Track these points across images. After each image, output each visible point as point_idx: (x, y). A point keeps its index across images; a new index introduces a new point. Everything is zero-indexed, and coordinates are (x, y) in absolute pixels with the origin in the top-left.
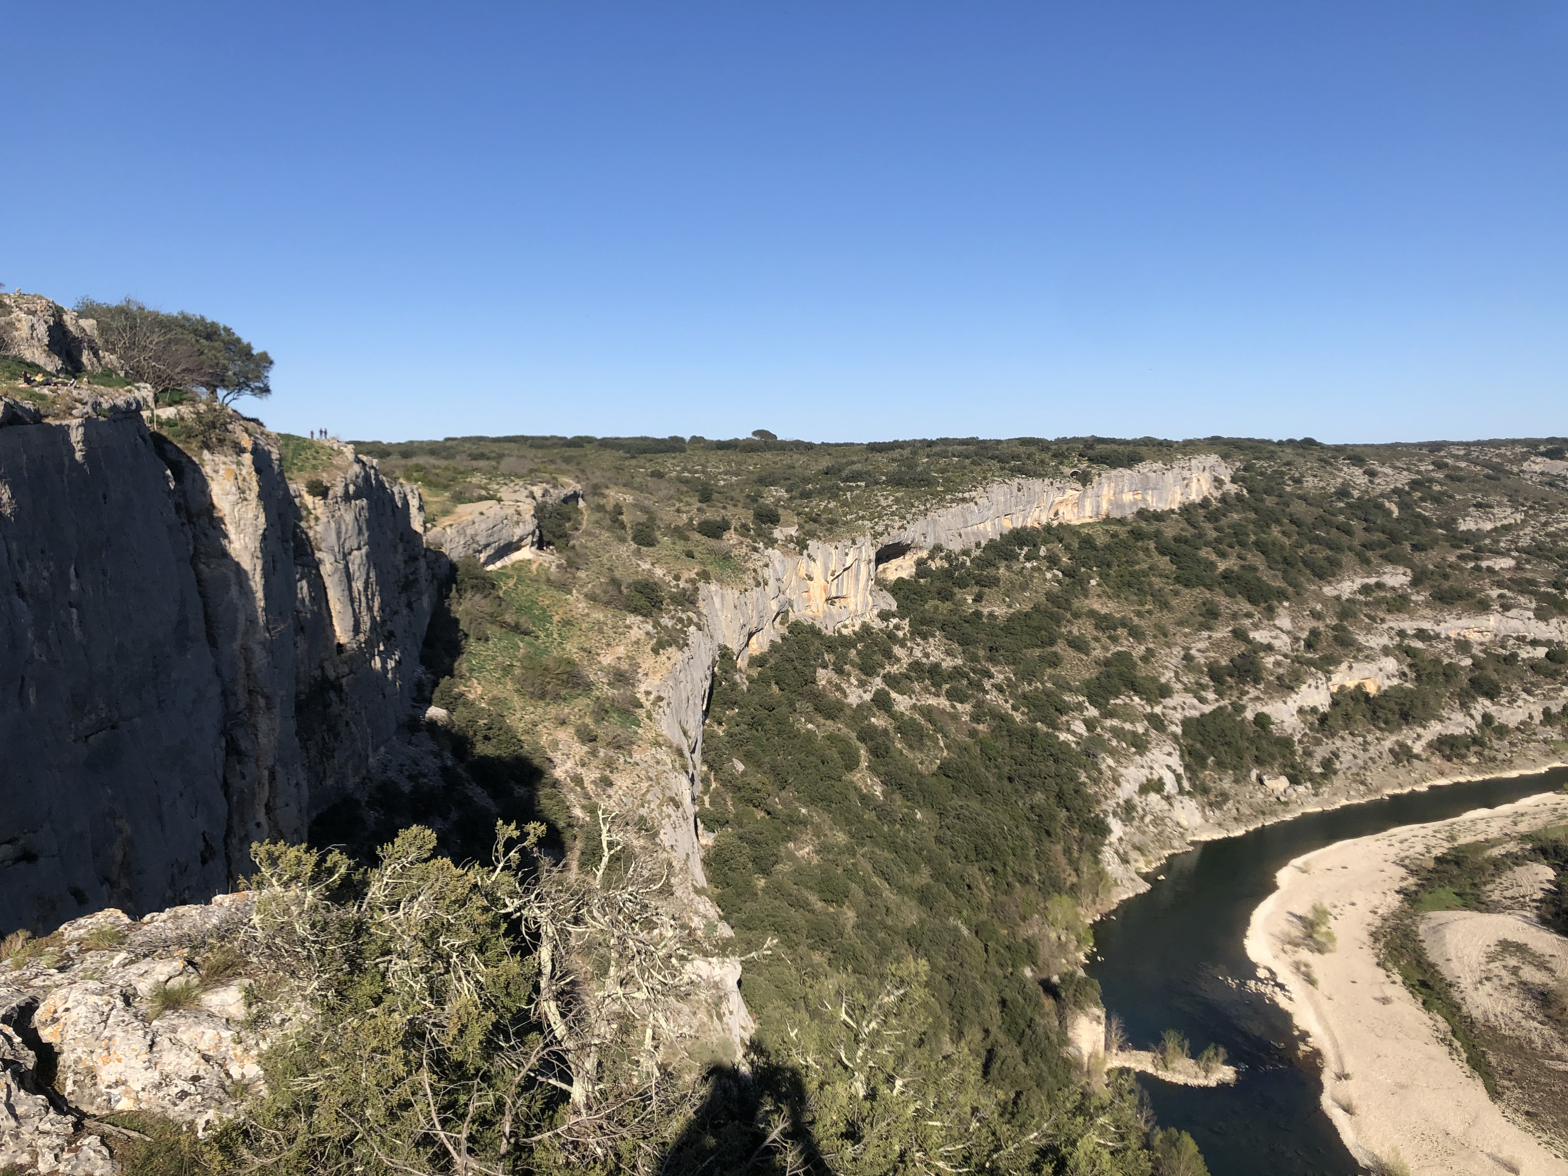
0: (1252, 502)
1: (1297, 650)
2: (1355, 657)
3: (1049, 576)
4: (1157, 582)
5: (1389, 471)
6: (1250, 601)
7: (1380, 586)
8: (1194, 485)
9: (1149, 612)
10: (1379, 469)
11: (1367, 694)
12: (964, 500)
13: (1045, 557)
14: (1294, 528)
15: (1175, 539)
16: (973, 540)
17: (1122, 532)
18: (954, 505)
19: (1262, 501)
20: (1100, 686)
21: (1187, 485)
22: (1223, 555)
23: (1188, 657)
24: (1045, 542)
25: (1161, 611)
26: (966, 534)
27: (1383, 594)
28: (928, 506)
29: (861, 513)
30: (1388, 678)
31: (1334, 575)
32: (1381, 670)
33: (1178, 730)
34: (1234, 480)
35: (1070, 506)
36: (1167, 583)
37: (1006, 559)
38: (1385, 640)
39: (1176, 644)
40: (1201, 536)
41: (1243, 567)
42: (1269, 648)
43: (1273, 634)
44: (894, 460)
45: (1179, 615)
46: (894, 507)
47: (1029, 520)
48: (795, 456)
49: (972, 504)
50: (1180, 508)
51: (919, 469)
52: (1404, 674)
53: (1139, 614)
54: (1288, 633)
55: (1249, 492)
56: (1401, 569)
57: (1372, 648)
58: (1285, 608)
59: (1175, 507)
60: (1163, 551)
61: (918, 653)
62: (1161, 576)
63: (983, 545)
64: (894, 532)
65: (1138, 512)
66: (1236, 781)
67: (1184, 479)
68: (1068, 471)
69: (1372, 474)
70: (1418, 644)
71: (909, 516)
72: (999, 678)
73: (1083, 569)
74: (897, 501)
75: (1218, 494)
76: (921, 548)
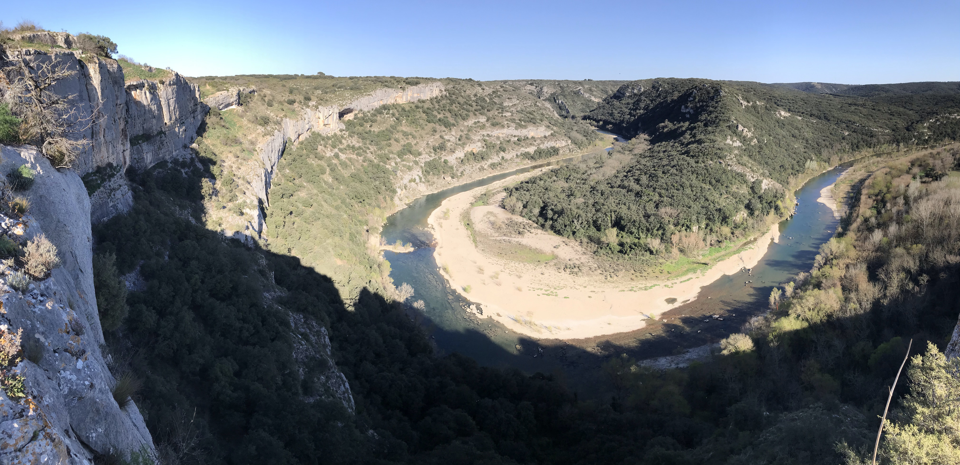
4: (421, 122)
6: (445, 127)
20: (402, 152)
23: (427, 144)
33: (423, 165)
36: (424, 122)
42: (449, 141)
43: (450, 137)
64: (348, 105)
66: (438, 179)
71: (352, 100)
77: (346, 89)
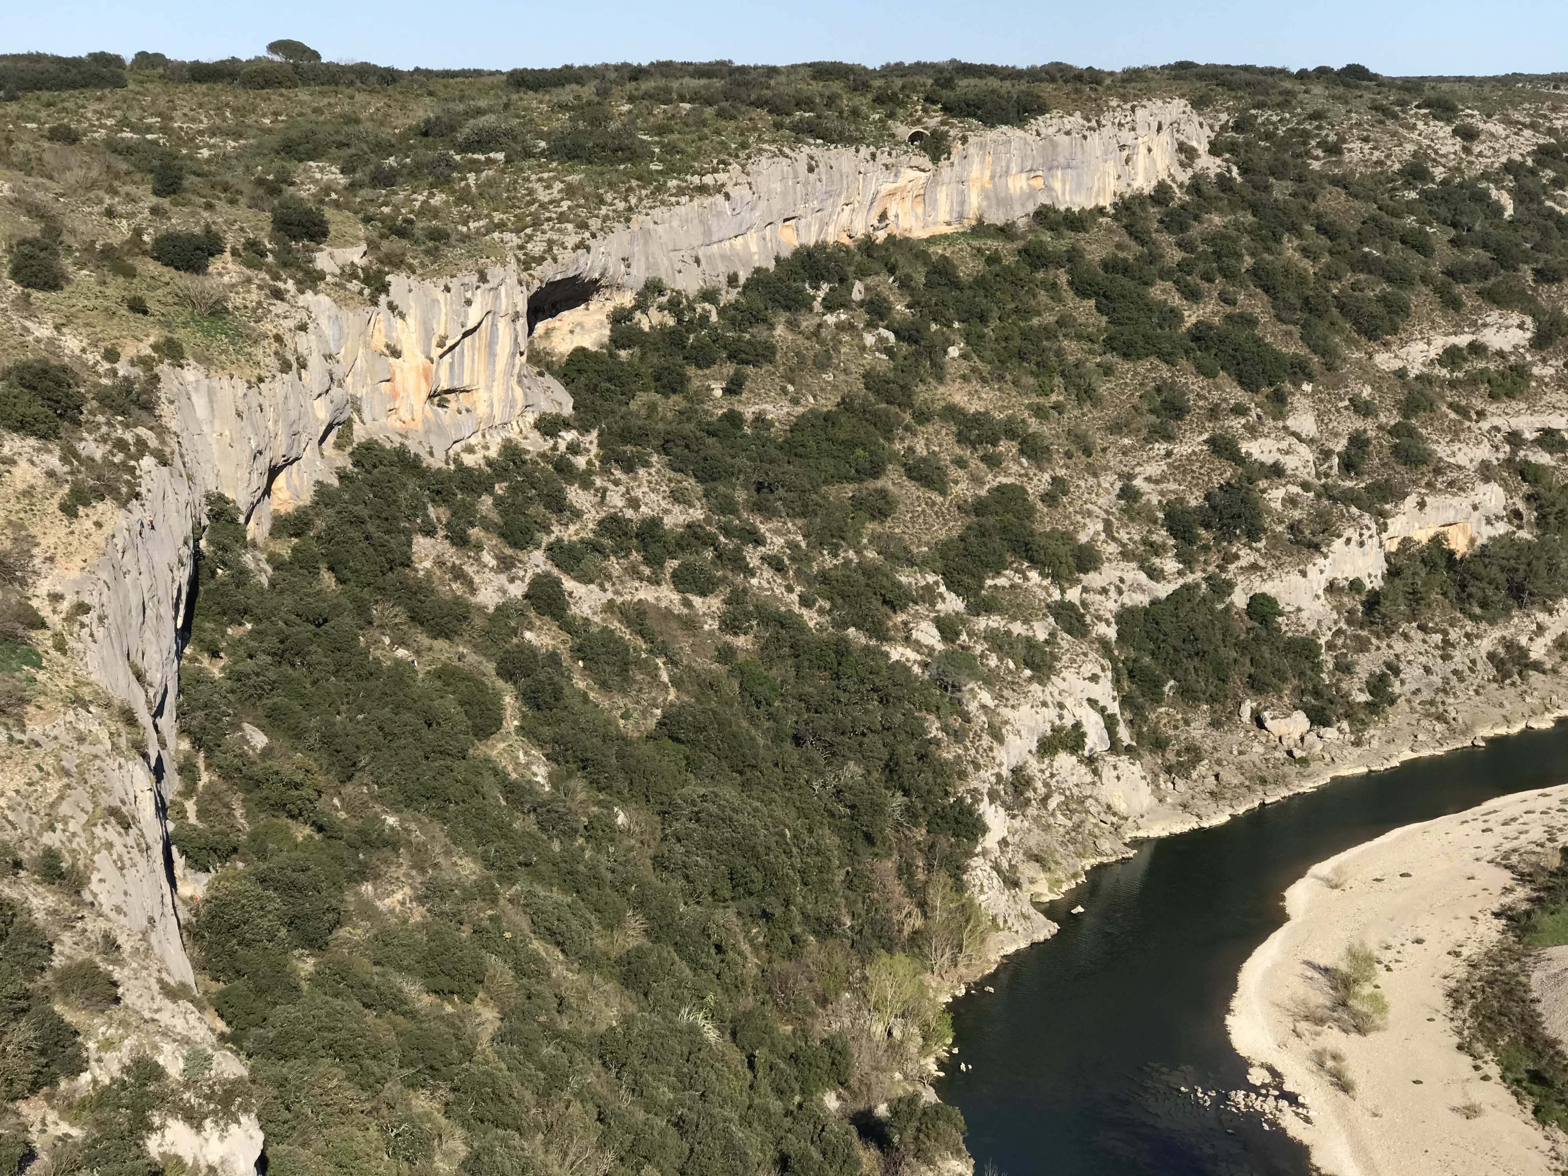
0: (1247, 192)
1: (1327, 475)
2: (1430, 485)
3: (869, 339)
4: (1072, 349)
5: (1499, 129)
6: (1241, 383)
7: (1477, 349)
8: (1141, 159)
9: (1058, 408)
10: (1481, 126)
11: (1452, 553)
12: (703, 189)
13: (862, 304)
14: (1323, 241)
15: (1106, 265)
16: (723, 270)
17: (1007, 251)
18: (684, 199)
19: (1267, 188)
20: (967, 553)
21: (1127, 161)
22: (1193, 295)
23: (1128, 494)
24: (862, 273)
25: (1080, 406)
26: (710, 258)
27: (1481, 365)
28: (633, 201)
29: (497, 217)
30: (1489, 522)
31: (1394, 330)
32: (1475, 508)
33: (1111, 633)
34: (1215, 149)
35: (908, 202)
36: (1091, 352)
37: (788, 308)
38: (1484, 452)
39: (1106, 468)
40: (1153, 258)
41: (1229, 318)
42: (1276, 471)
43: (1284, 445)
44: (563, 107)
45: (1111, 412)
46: (565, 205)
47: (831, 229)
48: (360, 97)
49: (720, 198)
50: (1115, 205)
51: (613, 126)
52: (1517, 514)
53: (1039, 412)
54: (1311, 442)
55: (1244, 171)
56: (1515, 318)
57: (1460, 467)
58: (1305, 395)
59: (1106, 201)
60: (1082, 289)
61: (616, 499)
62: (1079, 337)
63: (742, 280)
64: (564, 256)
65: (1037, 214)
66: (1215, 724)
67: (1122, 147)
68: (904, 131)
69: (1468, 134)
70: (1543, 458)
71: (594, 224)
72: (776, 544)
73: (934, 327)
74: (570, 191)
75: (1184, 177)
76: (619, 288)
77: (528, 154)
